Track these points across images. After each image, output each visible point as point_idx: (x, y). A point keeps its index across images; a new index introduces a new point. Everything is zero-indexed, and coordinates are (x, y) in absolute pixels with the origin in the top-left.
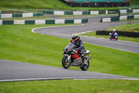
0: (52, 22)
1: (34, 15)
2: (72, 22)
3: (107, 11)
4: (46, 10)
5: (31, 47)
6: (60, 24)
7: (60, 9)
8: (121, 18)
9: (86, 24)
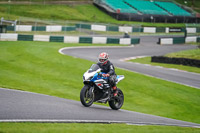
0: (88, 41)
1: (63, 29)
2: (116, 41)
3: (167, 29)
4: (81, 23)
5: (58, 74)
6: (100, 44)
7: (101, 23)
8: (188, 39)
9: (138, 45)
